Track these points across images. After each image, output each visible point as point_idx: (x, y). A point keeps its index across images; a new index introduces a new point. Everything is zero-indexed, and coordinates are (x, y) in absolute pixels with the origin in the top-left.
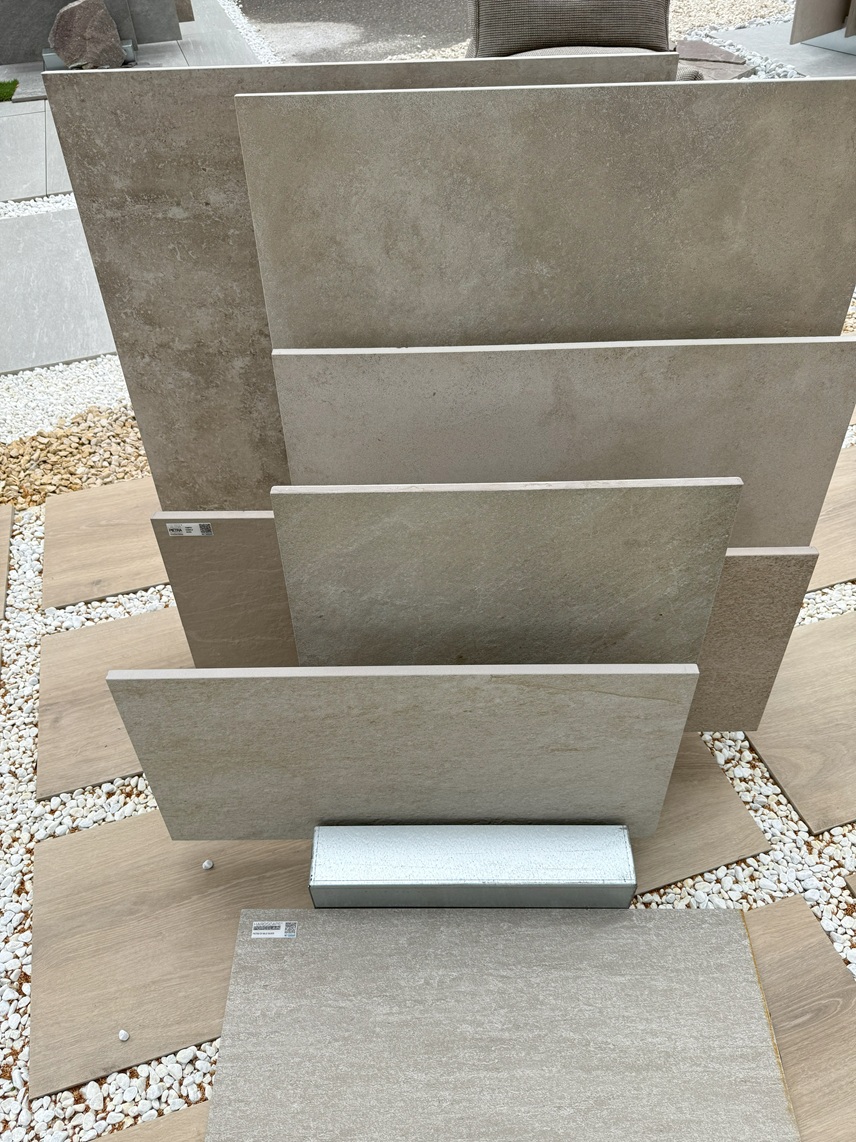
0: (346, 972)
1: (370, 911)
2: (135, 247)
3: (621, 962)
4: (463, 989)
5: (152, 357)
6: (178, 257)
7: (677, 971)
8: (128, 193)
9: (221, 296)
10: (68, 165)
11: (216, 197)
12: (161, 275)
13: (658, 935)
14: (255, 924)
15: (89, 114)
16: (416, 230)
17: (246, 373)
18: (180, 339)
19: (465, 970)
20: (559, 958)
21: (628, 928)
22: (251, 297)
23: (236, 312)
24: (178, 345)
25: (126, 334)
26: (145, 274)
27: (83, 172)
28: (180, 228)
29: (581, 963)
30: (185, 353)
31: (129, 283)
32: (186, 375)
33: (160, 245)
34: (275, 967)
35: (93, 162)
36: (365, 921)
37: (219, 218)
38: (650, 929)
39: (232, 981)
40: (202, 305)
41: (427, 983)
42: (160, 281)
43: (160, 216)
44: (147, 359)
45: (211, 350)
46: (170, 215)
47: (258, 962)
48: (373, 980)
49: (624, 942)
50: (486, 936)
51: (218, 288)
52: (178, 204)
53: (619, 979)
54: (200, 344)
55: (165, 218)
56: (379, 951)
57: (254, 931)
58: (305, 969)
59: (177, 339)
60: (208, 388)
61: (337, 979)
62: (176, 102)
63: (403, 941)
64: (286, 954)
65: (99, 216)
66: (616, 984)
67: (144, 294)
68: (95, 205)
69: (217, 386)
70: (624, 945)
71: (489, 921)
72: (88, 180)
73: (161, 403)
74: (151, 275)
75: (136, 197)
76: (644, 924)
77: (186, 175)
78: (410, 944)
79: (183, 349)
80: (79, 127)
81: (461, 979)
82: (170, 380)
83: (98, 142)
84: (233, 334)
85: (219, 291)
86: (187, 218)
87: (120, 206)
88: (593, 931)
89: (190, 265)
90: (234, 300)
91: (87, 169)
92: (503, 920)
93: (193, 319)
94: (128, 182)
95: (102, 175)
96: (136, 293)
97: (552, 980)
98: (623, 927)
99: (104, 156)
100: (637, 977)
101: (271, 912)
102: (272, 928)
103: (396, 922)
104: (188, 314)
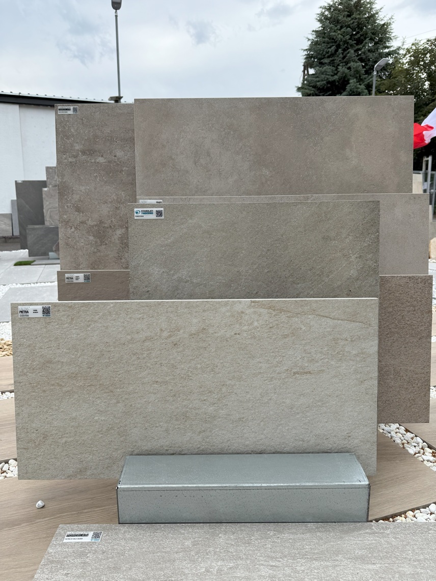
0: (138, 564)
1: (162, 525)
2: (78, 175)
3: (370, 555)
4: (239, 575)
5: (76, 228)
6: (98, 179)
7: (418, 560)
8: (81, 151)
9: (115, 198)
10: (57, 139)
11: (120, 153)
12: (88, 188)
13: (396, 538)
14: (69, 533)
15: (71, 120)
16: (208, 154)
17: (122, 237)
18: (92, 219)
19: (240, 562)
20: (317, 553)
21: (370, 534)
22: (129, 199)
23: (121, 206)
24: (90, 223)
25: (65, 216)
26: (81, 187)
27: (63, 142)
28: (101, 166)
29: (337, 556)
30: (93, 226)
31: (73, 190)
32: (91, 238)
33: (91, 174)
34: (79, 560)
35: (68, 138)
36: (158, 531)
37: (120, 162)
38: (388, 534)
39: (39, 571)
40: (106, 202)
41: (208, 571)
42: (87, 191)
43: (93, 161)
44: (73, 229)
45: (106, 225)
46: (98, 161)
47: (64, 558)
48: (161, 569)
49: (369, 542)
50: (256, 540)
51: (115, 194)
52: (102, 156)
53: (371, 567)
54: (101, 222)
55: (95, 162)
56: (168, 549)
57: (66, 538)
58: (104, 562)
59: (90, 219)
60: (101, 245)
61: (130, 569)
62: (109, 116)
63: (188, 543)
64: (90, 552)
65: (65, 161)
66: (369, 570)
67: (78, 196)
68: (64, 156)
69: (106, 244)
70: (370, 544)
71: (257, 531)
72: (64, 145)
73: (75, 254)
74: (84, 188)
75: (84, 153)
76: (382, 531)
77: (108, 144)
78: (193, 545)
79: (92, 224)
80: (65, 124)
81: (237, 568)
82: (82, 241)
83: (72, 130)
84: (118, 217)
85: (115, 196)
86: (105, 162)
87: (75, 157)
88: (343, 536)
89: (103, 183)
90: (121, 200)
91: (65, 141)
92: (269, 530)
93: (100, 209)
94: (82, 147)
95: (71, 143)
96: (74, 196)
97: (314, 568)
98: (367, 533)
99: (73, 136)
100: (386, 565)
101: (83, 526)
102: (81, 535)
103: (183, 531)
104: (98, 207)
